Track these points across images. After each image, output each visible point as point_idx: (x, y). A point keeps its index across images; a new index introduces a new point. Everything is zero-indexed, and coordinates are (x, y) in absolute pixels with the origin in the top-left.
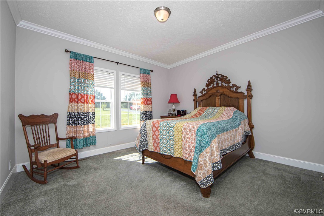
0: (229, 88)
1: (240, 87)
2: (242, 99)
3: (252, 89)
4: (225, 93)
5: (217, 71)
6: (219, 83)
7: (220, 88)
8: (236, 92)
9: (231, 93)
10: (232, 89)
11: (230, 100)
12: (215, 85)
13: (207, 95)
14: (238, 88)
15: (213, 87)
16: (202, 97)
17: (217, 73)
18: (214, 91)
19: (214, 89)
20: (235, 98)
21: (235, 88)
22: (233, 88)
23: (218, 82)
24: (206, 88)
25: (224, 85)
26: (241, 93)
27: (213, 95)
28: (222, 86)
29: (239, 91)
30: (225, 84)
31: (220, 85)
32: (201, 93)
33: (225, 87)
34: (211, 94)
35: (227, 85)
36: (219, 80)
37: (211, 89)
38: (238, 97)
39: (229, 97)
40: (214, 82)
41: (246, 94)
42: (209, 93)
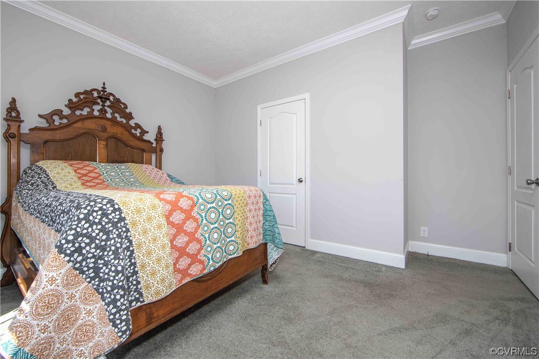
0: (128, 128)
1: (148, 132)
2: (149, 152)
3: (163, 139)
4: (119, 135)
5: (104, 84)
6: (107, 112)
7: (109, 123)
8: (140, 139)
9: (132, 138)
10: (133, 131)
11: (127, 152)
12: (96, 113)
13: (69, 129)
14: (144, 132)
15: (90, 117)
16: (49, 133)
17: (104, 88)
18: (90, 125)
19: (94, 120)
20: (138, 149)
21: (139, 131)
22: (136, 130)
23: (106, 108)
24: (67, 111)
25: (119, 119)
26: (149, 142)
27: (87, 133)
28: (113, 121)
29: (146, 137)
30: (121, 118)
31: (109, 116)
32: (44, 121)
33: (120, 124)
34: (82, 131)
35: (124, 121)
36: (108, 106)
37: (83, 119)
38: (144, 148)
39: (127, 146)
40: (94, 104)
41: (154, 145)
42: (74, 125)
